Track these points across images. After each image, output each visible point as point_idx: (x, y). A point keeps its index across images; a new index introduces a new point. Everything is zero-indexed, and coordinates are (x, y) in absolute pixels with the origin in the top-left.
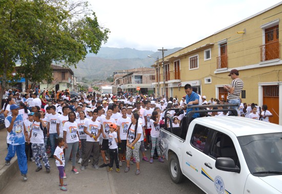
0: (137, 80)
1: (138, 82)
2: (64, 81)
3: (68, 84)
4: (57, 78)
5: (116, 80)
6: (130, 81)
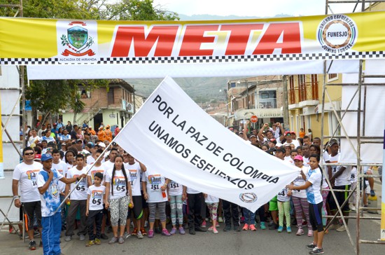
0: (266, 100)
1: (268, 106)
2: (112, 107)
3: (121, 112)
4: (97, 102)
5: (232, 99)
6: (253, 103)
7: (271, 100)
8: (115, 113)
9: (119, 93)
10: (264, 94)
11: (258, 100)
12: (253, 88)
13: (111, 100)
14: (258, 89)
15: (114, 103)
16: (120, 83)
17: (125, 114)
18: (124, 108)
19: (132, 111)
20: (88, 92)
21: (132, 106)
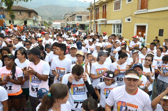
1: (79, 20)
3: (33, 20)
4: (25, 17)
5: (66, 18)
6: (74, 19)
7: (80, 19)
8: (31, 21)
9: (32, 14)
10: (78, 17)
11: (76, 18)
12: (75, 14)
13: (30, 16)
14: (76, 15)
15: (30, 17)
16: (33, 11)
17: (35, 21)
18: (34, 19)
19: (37, 20)
20: (22, 13)
21: (37, 19)
